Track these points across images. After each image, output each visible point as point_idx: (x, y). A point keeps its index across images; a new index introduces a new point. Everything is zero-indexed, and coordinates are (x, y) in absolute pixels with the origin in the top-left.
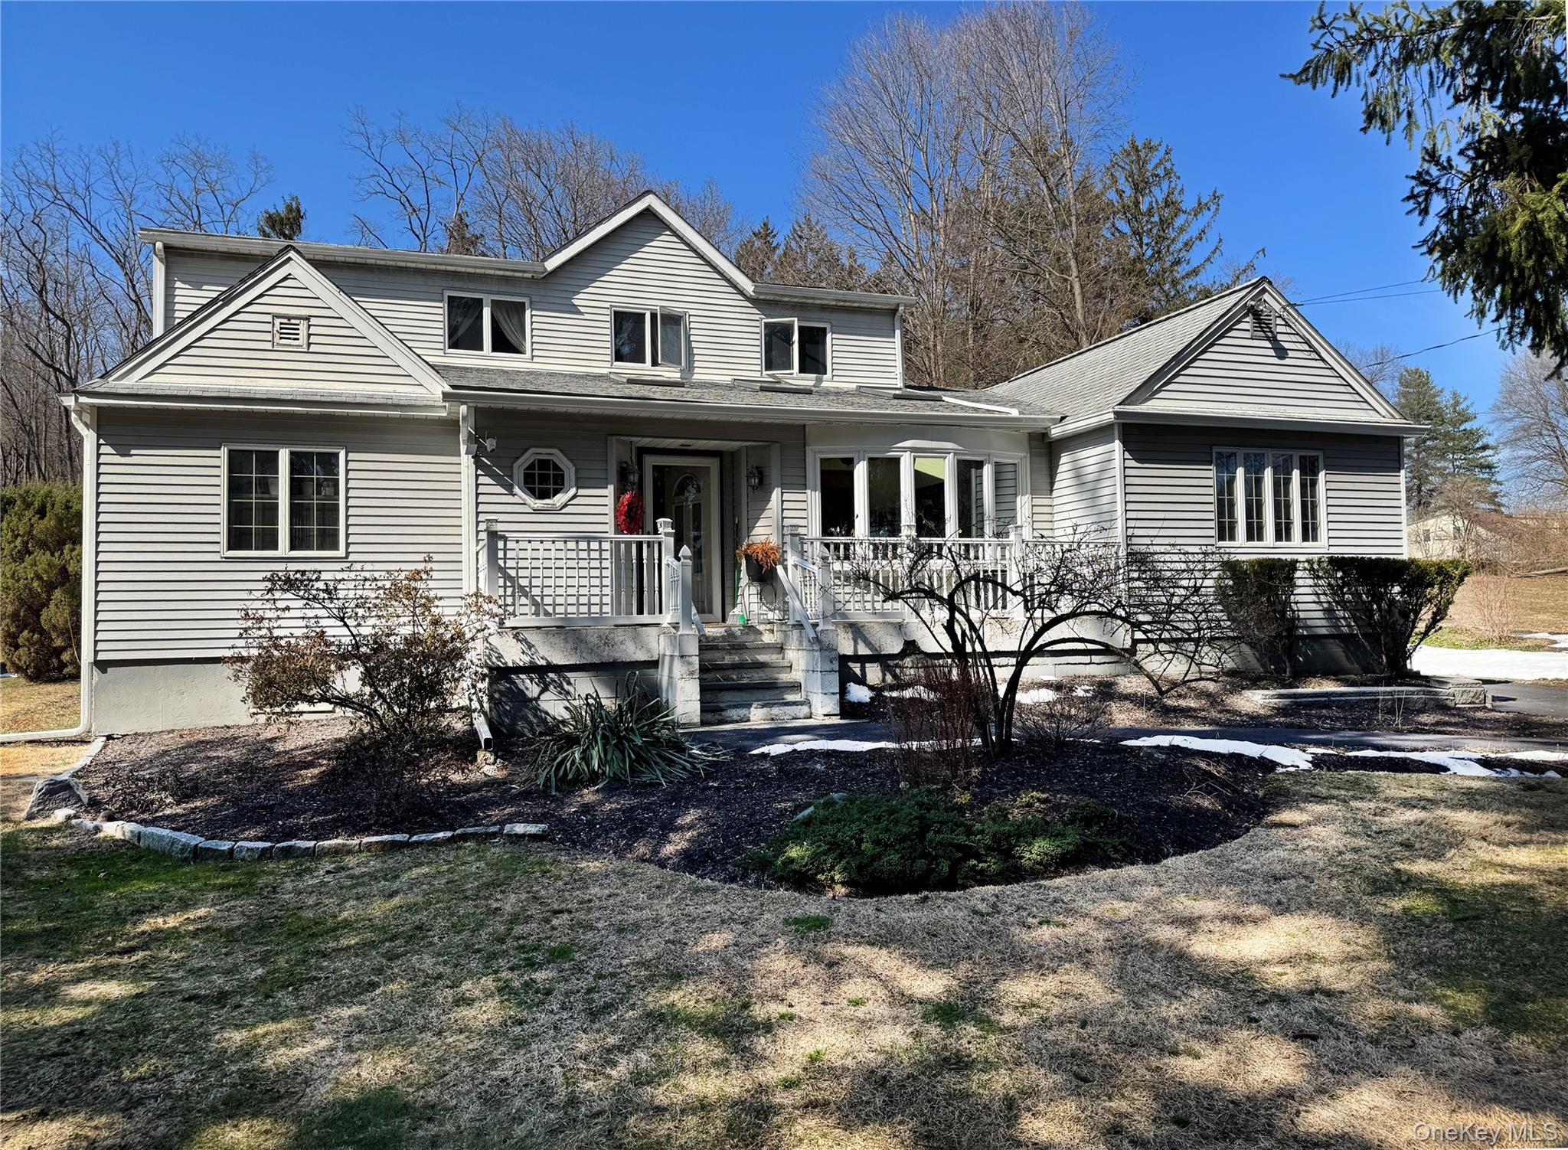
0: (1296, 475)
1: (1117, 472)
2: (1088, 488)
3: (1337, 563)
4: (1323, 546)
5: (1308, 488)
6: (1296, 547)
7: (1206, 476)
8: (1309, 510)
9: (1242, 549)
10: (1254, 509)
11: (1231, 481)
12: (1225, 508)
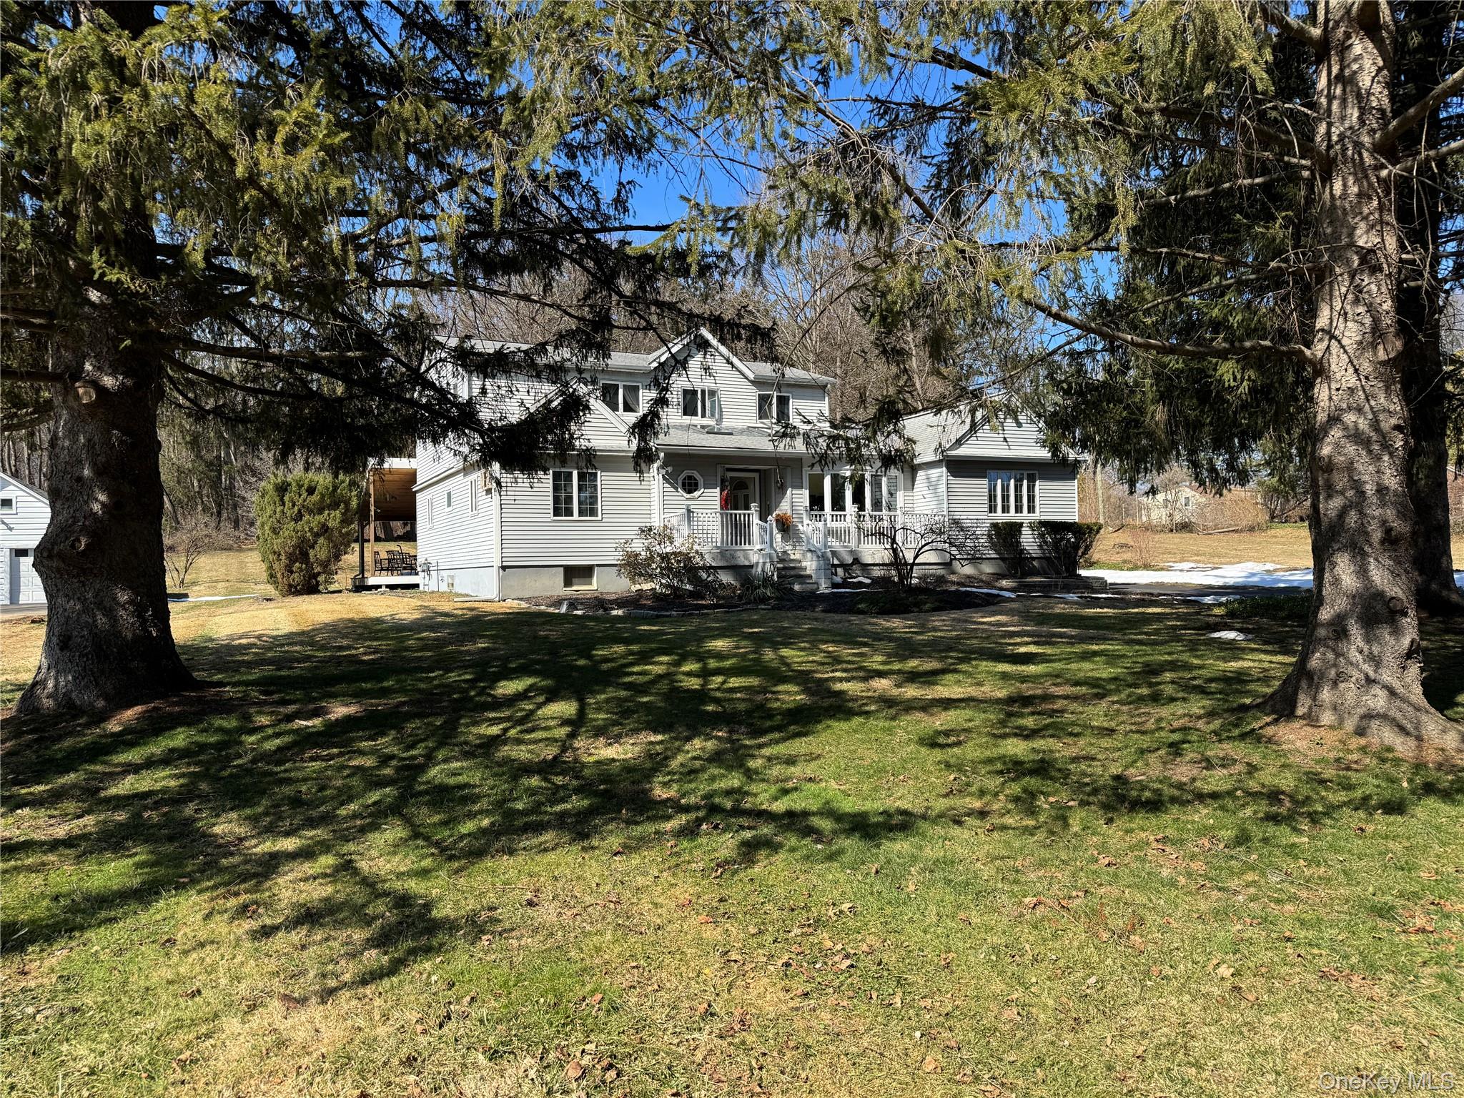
0: (1025, 482)
1: (944, 482)
2: (932, 486)
3: (1043, 524)
4: (1037, 516)
5: (1031, 489)
6: (1025, 517)
7: (983, 484)
8: (1031, 499)
9: (1000, 517)
10: (1005, 498)
11: (995, 486)
12: (992, 498)
